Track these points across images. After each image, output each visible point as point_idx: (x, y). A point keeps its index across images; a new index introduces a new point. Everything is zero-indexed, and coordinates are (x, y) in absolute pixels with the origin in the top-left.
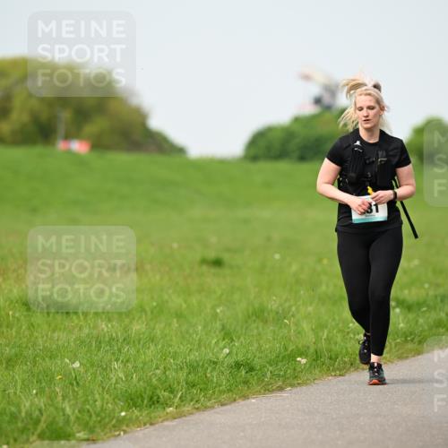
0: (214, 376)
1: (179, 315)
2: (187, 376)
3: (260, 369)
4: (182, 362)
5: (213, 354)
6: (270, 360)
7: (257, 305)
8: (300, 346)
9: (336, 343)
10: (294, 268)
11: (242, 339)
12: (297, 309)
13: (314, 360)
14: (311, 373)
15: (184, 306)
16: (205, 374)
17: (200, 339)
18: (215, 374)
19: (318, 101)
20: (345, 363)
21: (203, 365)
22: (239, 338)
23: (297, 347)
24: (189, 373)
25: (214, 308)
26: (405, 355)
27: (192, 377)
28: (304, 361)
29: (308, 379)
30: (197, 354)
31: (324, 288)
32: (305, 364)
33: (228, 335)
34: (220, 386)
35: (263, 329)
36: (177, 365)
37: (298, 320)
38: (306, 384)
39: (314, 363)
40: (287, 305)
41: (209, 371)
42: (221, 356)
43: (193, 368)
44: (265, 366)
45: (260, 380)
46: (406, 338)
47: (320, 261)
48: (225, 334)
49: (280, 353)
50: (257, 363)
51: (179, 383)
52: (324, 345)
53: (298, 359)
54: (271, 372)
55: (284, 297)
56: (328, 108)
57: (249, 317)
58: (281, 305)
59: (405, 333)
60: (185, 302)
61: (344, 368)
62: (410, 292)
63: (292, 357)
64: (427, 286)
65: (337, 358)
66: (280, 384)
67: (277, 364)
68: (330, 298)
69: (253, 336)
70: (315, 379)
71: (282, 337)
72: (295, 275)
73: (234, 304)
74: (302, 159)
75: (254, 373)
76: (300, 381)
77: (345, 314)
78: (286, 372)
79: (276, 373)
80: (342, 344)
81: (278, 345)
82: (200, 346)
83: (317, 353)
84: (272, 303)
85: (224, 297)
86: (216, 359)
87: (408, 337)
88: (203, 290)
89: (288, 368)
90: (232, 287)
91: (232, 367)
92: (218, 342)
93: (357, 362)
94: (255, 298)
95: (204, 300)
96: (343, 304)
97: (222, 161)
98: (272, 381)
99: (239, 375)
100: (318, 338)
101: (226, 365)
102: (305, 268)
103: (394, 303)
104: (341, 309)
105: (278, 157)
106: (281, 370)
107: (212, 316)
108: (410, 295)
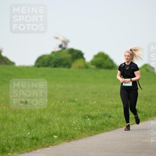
0: (25, 142)
1: (12, 121)
4: (14, 137)
5: (24, 134)
6: (44, 136)
7: (39, 117)
10: (53, 104)
11: (34, 129)
12: (54, 119)
13: (59, 137)
14: (58, 141)
15: (14, 117)
16: (22, 141)
17: (20, 130)
18: (25, 141)
19: (60, 46)
20: (70, 137)
21: (21, 138)
22: (33, 129)
23: (54, 132)
24: (16, 141)
25: (24, 118)
26: (91, 135)
27: (17, 143)
28: (56, 137)
29: (57, 143)
30: (19, 134)
31: (63, 111)
33: (29, 128)
34: (27, 145)
35: (42, 126)
36: (12, 138)
37: (54, 123)
38: (57, 145)
39: (60, 137)
40: (50, 117)
41: (23, 140)
42: (27, 135)
43: (17, 139)
44: (42, 139)
45: (41, 144)
46: (91, 129)
47: (62, 102)
48: (29, 127)
49: (48, 134)
50: (40, 138)
51: (12, 145)
52: (63, 131)
54: (45, 141)
55: (49, 115)
56: (65, 48)
57: (37, 122)
58: (48, 117)
60: (15, 116)
61: (70, 139)
62: (93, 112)
63: (52, 135)
64: (99, 111)
65: (67, 136)
66: (48, 145)
67: (47, 138)
68: (65, 115)
69: (38, 128)
70: (60, 143)
71: (48, 128)
72: (53, 107)
73: (32, 117)
74: (55, 66)
75: (38, 141)
76: (55, 144)
77: (70, 121)
78: (50, 141)
79: (46, 141)
80: (69, 131)
81: (47, 131)
82: (20, 132)
83: (60, 134)
84: (45, 116)
85: (28, 115)
86: (25, 136)
87: (92, 128)
88: (21, 112)
89: (50, 139)
90: (31, 111)
91: (31, 139)
92: (26, 130)
93: (75, 137)
94: (39, 115)
95: (21, 115)
96: (70, 117)
97: (27, 67)
98: (45, 144)
99: (33, 142)
100: (61, 129)
101: (29, 138)
102: (56, 104)
103: (87, 117)
104: (69, 118)
105: (47, 66)
106: (48, 140)
107: (24, 121)
108: (93, 114)
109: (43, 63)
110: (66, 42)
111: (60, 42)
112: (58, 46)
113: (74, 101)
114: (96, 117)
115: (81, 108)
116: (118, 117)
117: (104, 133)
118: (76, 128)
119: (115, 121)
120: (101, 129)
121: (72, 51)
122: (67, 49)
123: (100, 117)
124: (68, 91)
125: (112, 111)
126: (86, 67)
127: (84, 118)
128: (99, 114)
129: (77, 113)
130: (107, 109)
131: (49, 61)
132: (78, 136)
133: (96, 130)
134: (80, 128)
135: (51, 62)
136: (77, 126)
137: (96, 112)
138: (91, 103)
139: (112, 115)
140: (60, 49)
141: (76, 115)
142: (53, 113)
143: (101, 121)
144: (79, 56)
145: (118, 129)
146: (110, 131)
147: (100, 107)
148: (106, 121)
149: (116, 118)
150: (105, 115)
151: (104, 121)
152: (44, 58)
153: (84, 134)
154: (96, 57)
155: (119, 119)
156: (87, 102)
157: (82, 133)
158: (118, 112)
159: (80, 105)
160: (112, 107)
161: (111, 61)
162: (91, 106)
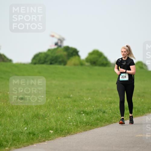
1: (10, 116)
2: (13, 137)
3: (37, 135)
4: (11, 132)
5: (21, 129)
6: (41, 131)
7: (36, 113)
8: (51, 127)
9: (63, 126)
10: (49, 100)
11: (31, 124)
12: (50, 114)
13: (55, 131)
14: (54, 136)
15: (11, 113)
17: (17, 125)
18: (22, 136)
19: (56, 44)
20: (66, 132)
21: (18, 133)
23: (50, 127)
24: (13, 136)
25: (21, 114)
26: (86, 130)
27: (14, 137)
28: (52, 132)
29: (53, 138)
30: (16, 129)
31: (59, 107)
32: (52, 133)
33: (26, 123)
34: (24, 140)
35: (38, 121)
36: (9, 133)
37: (50, 118)
40: (46, 113)
41: (20, 135)
42: (24, 131)
43: (14, 134)
44: (39, 134)
45: (37, 138)
47: (57, 98)
48: (25, 123)
49: (44, 129)
50: (36, 132)
51: (10, 139)
52: (59, 126)
53: (50, 131)
54: (41, 136)
55: (45, 110)
56: (60, 46)
57: (33, 117)
58: (44, 113)
59: (86, 122)
60: (12, 112)
61: (65, 134)
62: (88, 108)
63: (48, 130)
64: (93, 106)
65: (63, 131)
66: (44, 139)
67: (43, 133)
68: (61, 111)
69: (35, 123)
70: (56, 138)
71: (45, 124)
72: (49, 103)
73: (28, 112)
74: (51, 64)
75: (35, 136)
76: (51, 139)
77: (66, 116)
78: (46, 136)
79: (43, 136)
80: (65, 126)
81: (43, 126)
82: (17, 127)
83: (56, 129)
84: (41, 112)
85: (25, 110)
86: (22, 132)
87: (87, 123)
88: (18, 108)
89: (47, 134)
90: (28, 107)
91: (28, 134)
92: (23, 126)
93: (70, 132)
94: (35, 110)
95: (18, 111)
96: (65, 112)
97: (24, 64)
98: (41, 139)
99: (30, 136)
100: (57, 124)
101: (25, 133)
102: (52, 100)
103: (82, 112)
104: (64, 114)
105: (43, 63)
106: (44, 135)
107: (21, 117)
108: (88, 109)
109: (40, 60)
110: (61, 40)
111: (56, 40)
112: (54, 44)
113: (69, 97)
114: (90, 112)
115: (76, 104)
116: (112, 112)
117: (98, 128)
118: (72, 123)
119: (109, 116)
120: (96, 124)
121: (67, 49)
122: (62, 47)
123: (95, 112)
124: (64, 87)
125: (106, 107)
126: (81, 64)
127: (79, 113)
128: (93, 109)
129: (72, 109)
130: (101, 105)
131: (46, 58)
132: (73, 131)
133: (91, 125)
134: (75, 123)
135: (47, 60)
136: (72, 122)
137: (91, 108)
138: (86, 99)
139: (106, 111)
140: (56, 47)
141: (71, 110)
142: (49, 109)
143: (95, 117)
144: (74, 53)
145: (112, 124)
146: (104, 126)
147: (94, 103)
148: (100, 116)
149: (110, 114)
150: (99, 111)
151: (99, 116)
152: (40, 55)
153: (79, 129)
154: (91, 54)
155: (113, 115)
156: (82, 98)
157: (77, 128)
158: (112, 107)
159: (75, 101)
160: (106, 103)
161: (105, 58)
162: (86, 102)
